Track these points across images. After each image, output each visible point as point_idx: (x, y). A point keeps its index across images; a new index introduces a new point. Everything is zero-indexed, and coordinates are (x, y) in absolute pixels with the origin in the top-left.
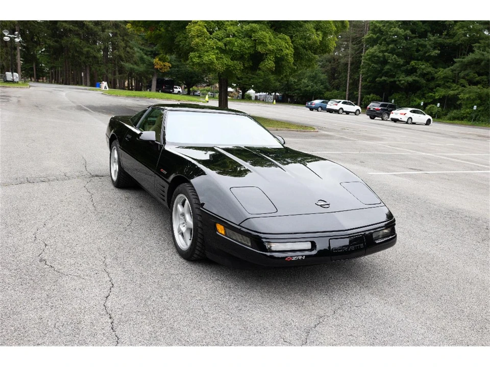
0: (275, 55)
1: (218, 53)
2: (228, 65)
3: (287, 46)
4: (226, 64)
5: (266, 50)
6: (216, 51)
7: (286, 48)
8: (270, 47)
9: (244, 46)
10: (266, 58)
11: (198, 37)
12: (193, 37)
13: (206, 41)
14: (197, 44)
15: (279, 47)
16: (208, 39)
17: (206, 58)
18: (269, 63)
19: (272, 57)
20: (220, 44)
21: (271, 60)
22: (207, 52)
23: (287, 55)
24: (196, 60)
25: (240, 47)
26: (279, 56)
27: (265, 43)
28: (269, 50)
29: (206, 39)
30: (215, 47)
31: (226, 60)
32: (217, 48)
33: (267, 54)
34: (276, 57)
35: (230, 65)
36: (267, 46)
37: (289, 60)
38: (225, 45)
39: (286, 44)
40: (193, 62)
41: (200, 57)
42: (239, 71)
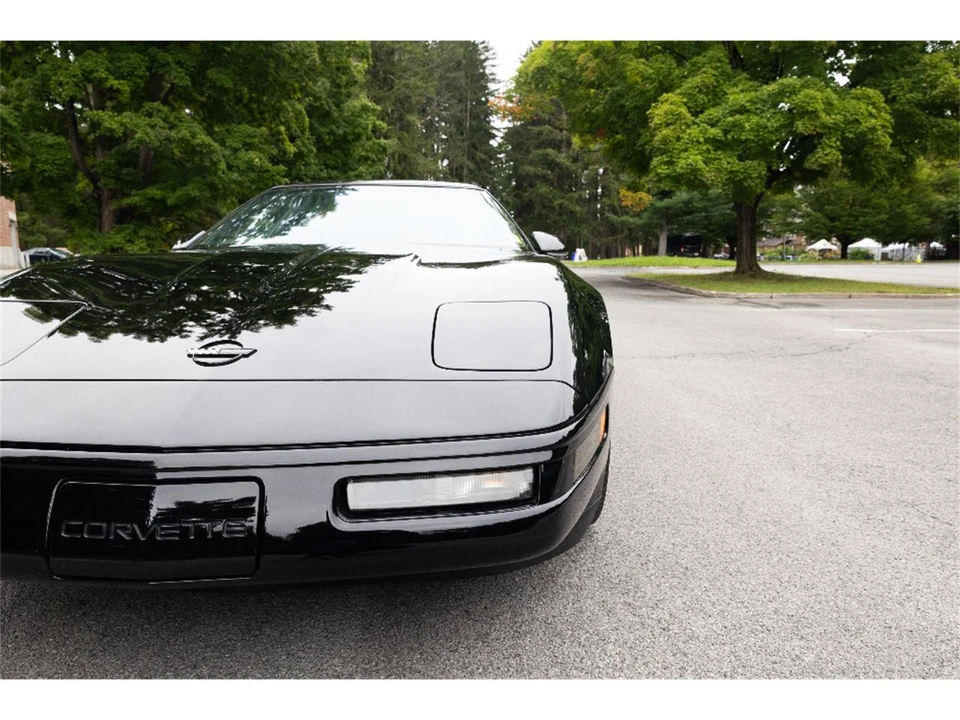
0: (843, 133)
1: (708, 151)
2: (732, 172)
3: (874, 111)
4: (726, 169)
5: (816, 127)
6: (705, 148)
7: (871, 115)
8: (826, 118)
9: (766, 127)
10: (820, 143)
11: (668, 125)
12: (658, 127)
13: (684, 132)
14: (665, 141)
15: (851, 115)
16: (688, 127)
17: (682, 163)
18: (826, 155)
19: (834, 139)
20: (714, 132)
21: (831, 147)
22: (686, 150)
23: (873, 129)
24: (663, 170)
25: (758, 131)
26: (851, 136)
27: (813, 112)
28: (824, 126)
29: (683, 127)
30: (702, 140)
31: (729, 162)
32: (707, 141)
33: (820, 136)
34: (844, 140)
35: (738, 171)
36: (818, 117)
37: (878, 140)
38: (726, 132)
39: (870, 107)
40: (657, 174)
41: (670, 163)
42: (758, 181)
